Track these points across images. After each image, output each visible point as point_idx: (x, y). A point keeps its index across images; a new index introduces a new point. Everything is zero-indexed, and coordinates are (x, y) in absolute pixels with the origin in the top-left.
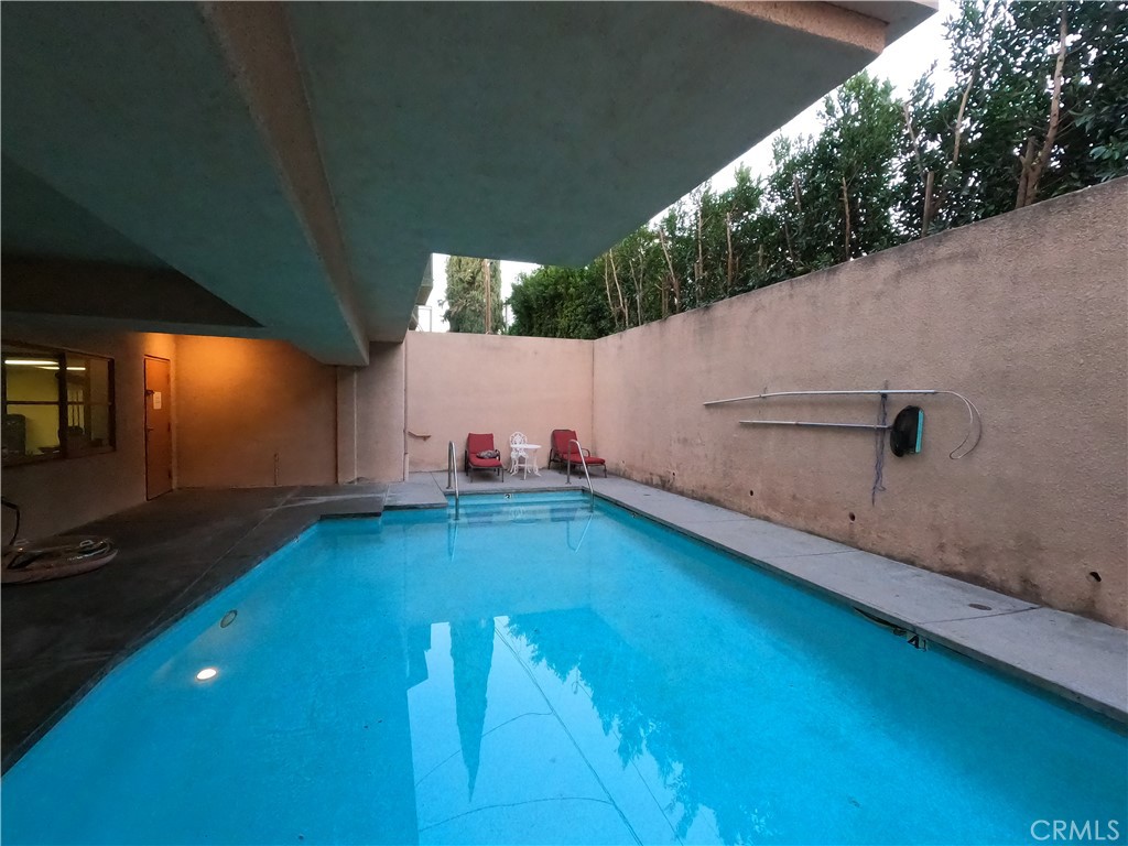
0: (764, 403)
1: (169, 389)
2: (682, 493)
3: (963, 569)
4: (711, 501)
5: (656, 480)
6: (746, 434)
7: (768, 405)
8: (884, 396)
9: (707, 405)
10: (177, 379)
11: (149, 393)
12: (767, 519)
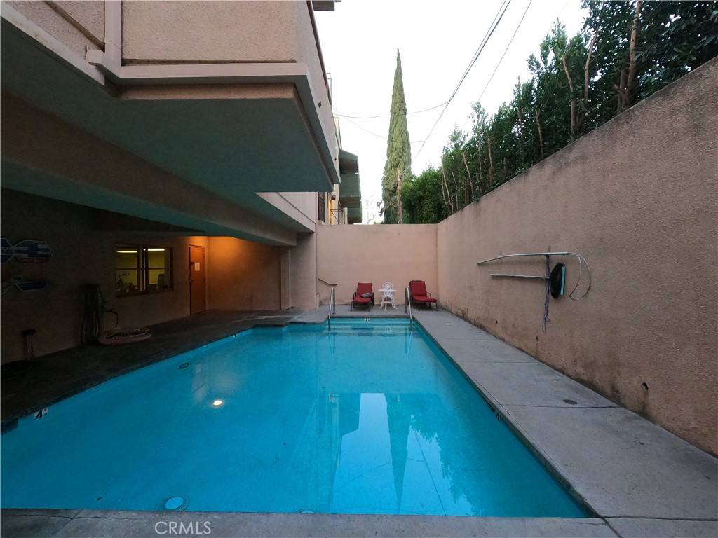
0: (500, 262)
1: (204, 262)
2: (470, 322)
3: (585, 378)
4: (481, 327)
5: (461, 314)
6: (495, 283)
7: (502, 263)
8: (548, 256)
9: (479, 264)
10: (208, 256)
11: (192, 264)
12: (503, 340)
